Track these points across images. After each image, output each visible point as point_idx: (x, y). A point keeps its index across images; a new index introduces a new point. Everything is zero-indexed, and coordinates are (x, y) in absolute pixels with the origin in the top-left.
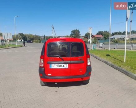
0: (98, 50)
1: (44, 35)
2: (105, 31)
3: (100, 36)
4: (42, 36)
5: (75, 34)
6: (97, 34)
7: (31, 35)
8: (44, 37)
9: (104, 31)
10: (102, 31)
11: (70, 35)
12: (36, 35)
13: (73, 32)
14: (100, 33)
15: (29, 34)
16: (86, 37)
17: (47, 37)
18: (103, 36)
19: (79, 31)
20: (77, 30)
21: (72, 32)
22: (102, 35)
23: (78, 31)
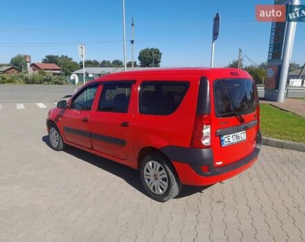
2: (63, 57)
3: (54, 66)
6: (45, 62)
9: (60, 56)
10: (55, 55)
14: (51, 60)
18: (59, 68)
22: (56, 64)
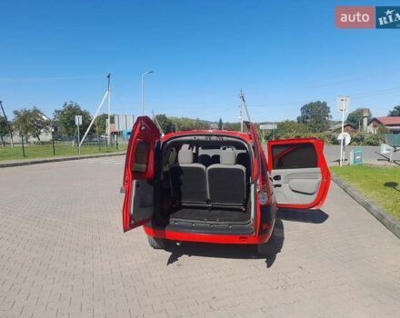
0: (369, 168)
1: (221, 120)
4: (216, 123)
5: (313, 116)
6: (392, 115)
7: (187, 120)
8: (220, 124)
11: (298, 118)
12: (198, 120)
13: (306, 109)
15: (179, 117)
16: (352, 124)
17: (228, 124)
19: (328, 105)
20: (319, 102)
21: (302, 109)
23: (324, 105)
